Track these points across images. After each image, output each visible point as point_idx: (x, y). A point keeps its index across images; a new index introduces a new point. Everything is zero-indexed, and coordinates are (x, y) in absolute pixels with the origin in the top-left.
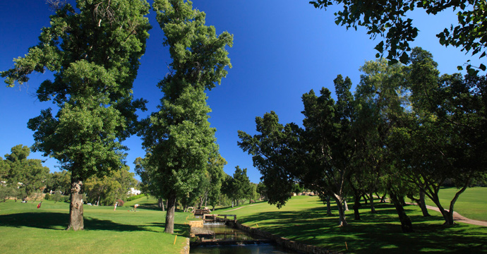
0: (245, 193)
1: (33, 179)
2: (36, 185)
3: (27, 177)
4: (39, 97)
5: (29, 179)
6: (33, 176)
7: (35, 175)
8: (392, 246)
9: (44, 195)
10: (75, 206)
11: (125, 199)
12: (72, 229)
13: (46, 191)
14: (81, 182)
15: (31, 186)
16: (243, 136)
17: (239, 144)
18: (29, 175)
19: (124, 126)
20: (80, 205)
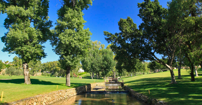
0: (139, 68)
1: (35, 67)
2: (37, 69)
3: (32, 66)
4: (5, 27)
5: (33, 67)
6: (34, 65)
7: (35, 65)
8: (177, 93)
9: (41, 73)
10: (25, 74)
11: (77, 74)
12: (26, 84)
13: (42, 71)
14: (26, 64)
15: (34, 69)
16: (107, 34)
17: (106, 39)
18: (33, 65)
19: (41, 36)
20: (28, 74)
